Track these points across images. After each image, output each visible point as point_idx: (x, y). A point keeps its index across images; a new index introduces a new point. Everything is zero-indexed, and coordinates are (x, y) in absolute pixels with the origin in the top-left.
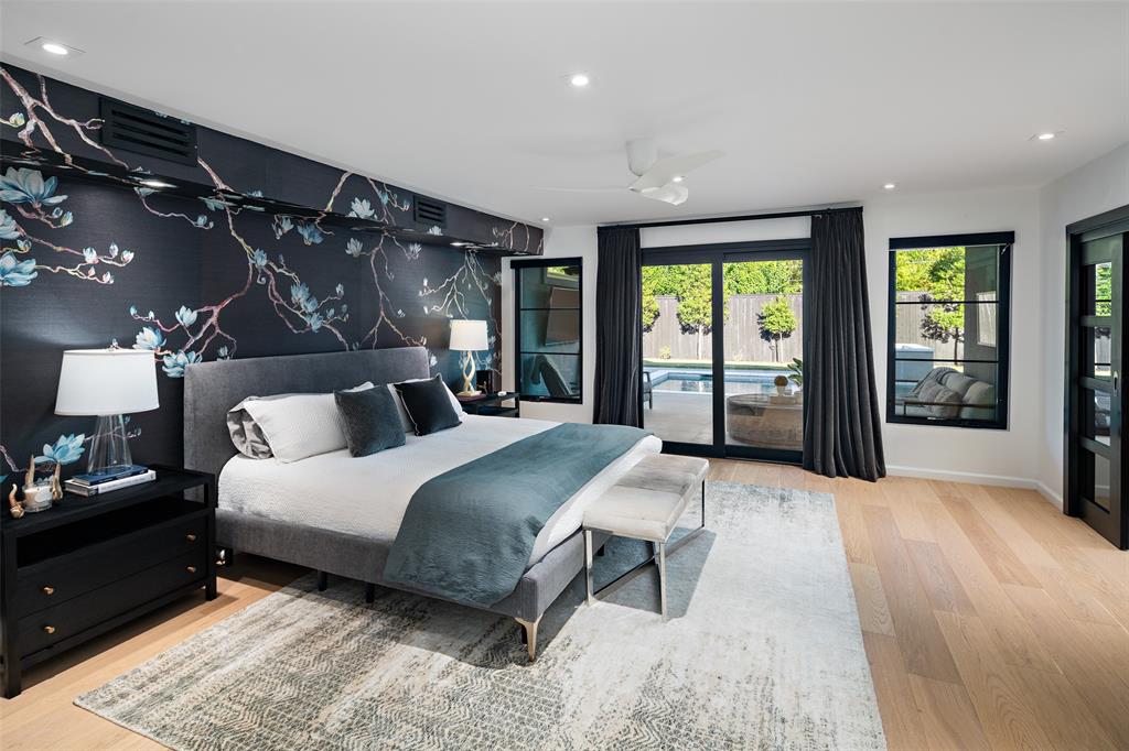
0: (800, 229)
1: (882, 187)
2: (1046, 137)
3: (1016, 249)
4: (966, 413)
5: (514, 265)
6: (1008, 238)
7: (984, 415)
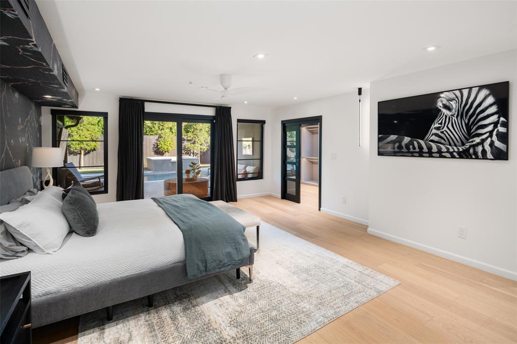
0: (211, 112)
1: (243, 102)
2: (295, 98)
3: (266, 126)
4: (250, 176)
5: (53, 112)
6: (263, 122)
7: (255, 175)
